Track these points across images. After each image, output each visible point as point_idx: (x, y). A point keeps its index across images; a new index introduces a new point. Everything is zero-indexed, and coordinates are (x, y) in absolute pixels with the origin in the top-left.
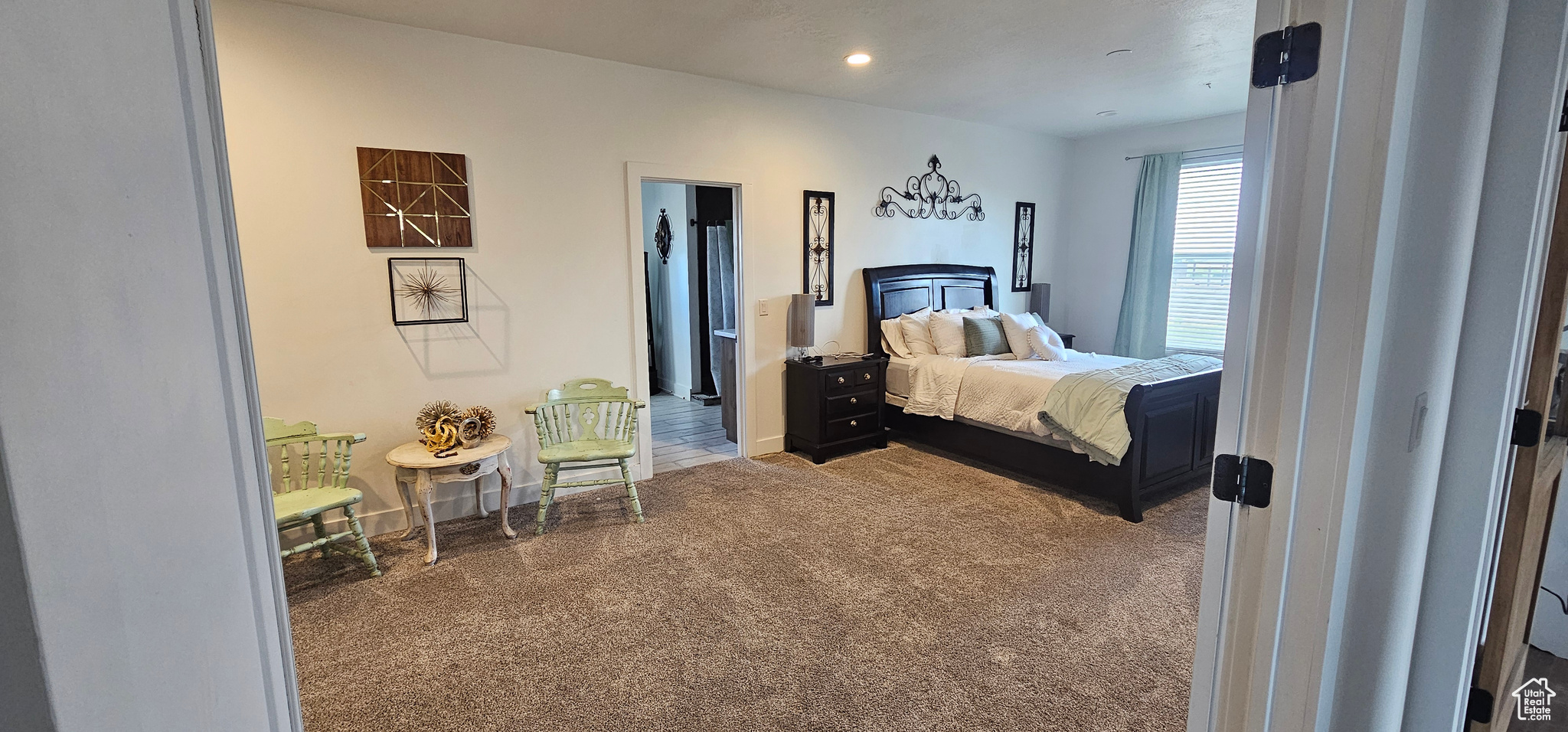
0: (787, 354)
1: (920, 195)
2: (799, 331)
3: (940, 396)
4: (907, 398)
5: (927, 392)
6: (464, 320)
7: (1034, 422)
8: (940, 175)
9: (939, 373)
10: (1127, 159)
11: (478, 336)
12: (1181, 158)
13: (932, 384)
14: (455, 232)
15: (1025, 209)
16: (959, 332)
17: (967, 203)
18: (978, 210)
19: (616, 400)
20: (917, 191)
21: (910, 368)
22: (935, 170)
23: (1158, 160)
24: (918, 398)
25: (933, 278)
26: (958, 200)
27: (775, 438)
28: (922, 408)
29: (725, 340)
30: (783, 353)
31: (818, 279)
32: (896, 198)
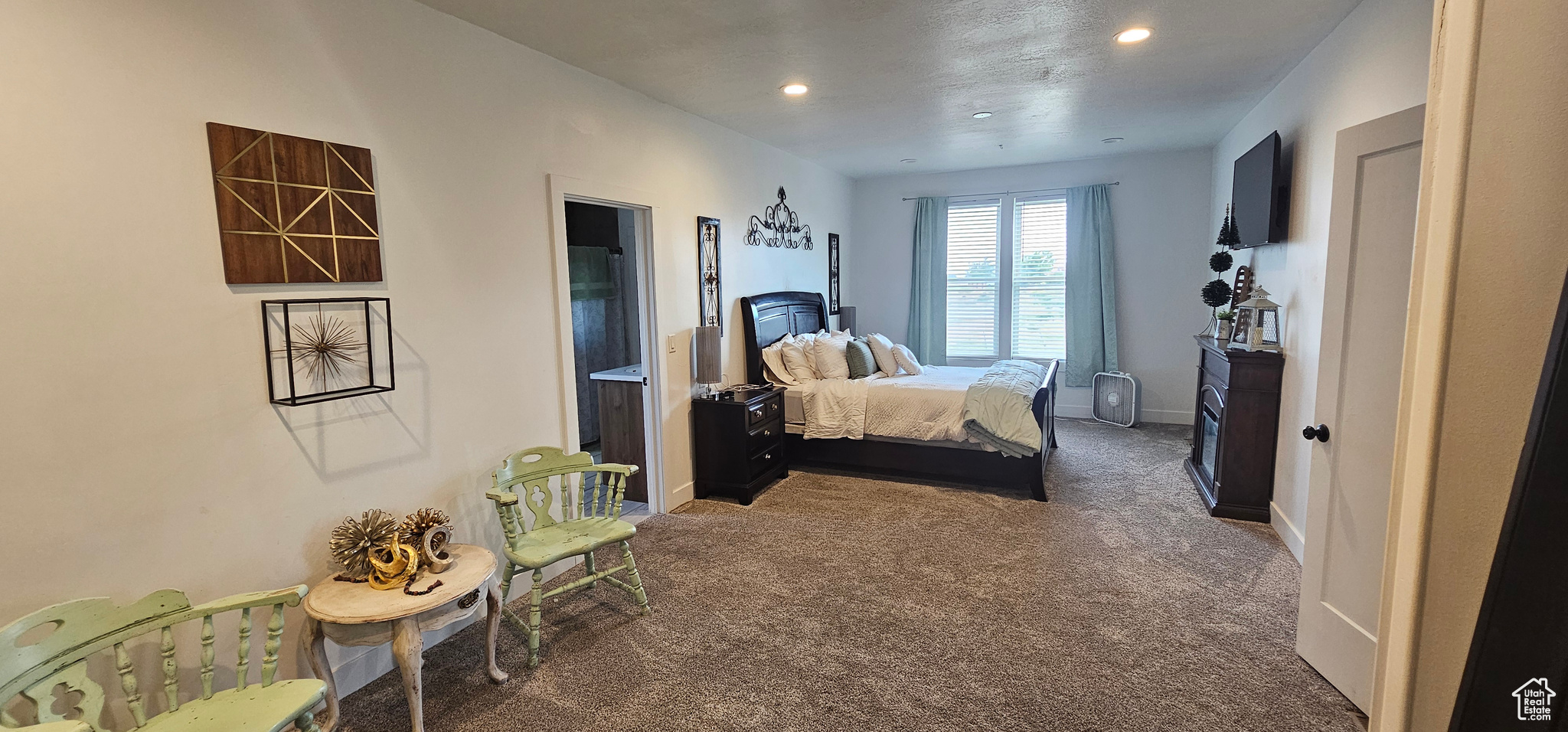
0: (692, 392)
1: (775, 225)
2: (705, 366)
3: (846, 418)
4: (804, 424)
5: (830, 415)
6: (393, 388)
7: (954, 430)
8: (786, 206)
9: (840, 394)
10: (904, 199)
11: (390, 410)
12: (946, 202)
13: (836, 408)
14: (359, 261)
15: (833, 238)
16: (841, 355)
17: (802, 233)
18: (808, 240)
19: (573, 470)
20: (772, 221)
21: (804, 395)
22: (782, 201)
23: (930, 201)
24: (822, 423)
25: (787, 306)
26: (797, 230)
27: (687, 485)
28: (827, 432)
29: (607, 383)
30: (687, 393)
31: (711, 312)
32: (761, 228)
